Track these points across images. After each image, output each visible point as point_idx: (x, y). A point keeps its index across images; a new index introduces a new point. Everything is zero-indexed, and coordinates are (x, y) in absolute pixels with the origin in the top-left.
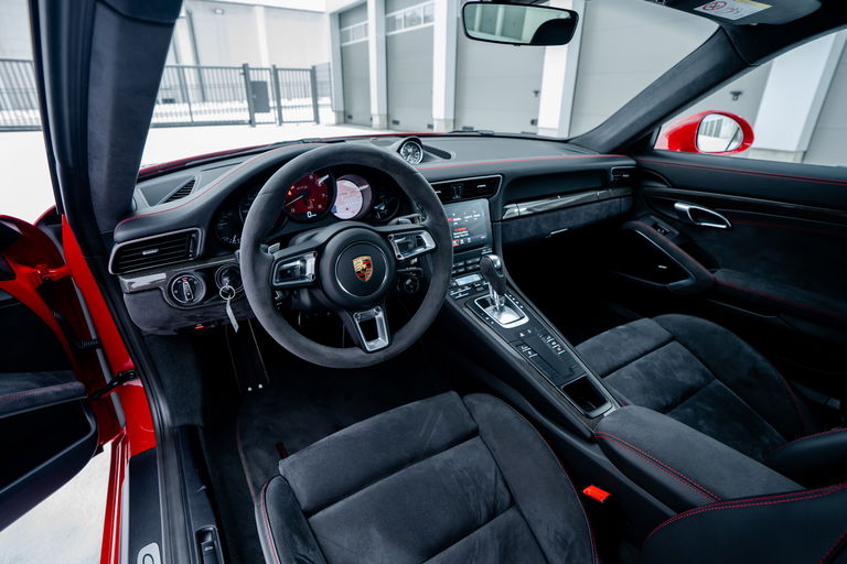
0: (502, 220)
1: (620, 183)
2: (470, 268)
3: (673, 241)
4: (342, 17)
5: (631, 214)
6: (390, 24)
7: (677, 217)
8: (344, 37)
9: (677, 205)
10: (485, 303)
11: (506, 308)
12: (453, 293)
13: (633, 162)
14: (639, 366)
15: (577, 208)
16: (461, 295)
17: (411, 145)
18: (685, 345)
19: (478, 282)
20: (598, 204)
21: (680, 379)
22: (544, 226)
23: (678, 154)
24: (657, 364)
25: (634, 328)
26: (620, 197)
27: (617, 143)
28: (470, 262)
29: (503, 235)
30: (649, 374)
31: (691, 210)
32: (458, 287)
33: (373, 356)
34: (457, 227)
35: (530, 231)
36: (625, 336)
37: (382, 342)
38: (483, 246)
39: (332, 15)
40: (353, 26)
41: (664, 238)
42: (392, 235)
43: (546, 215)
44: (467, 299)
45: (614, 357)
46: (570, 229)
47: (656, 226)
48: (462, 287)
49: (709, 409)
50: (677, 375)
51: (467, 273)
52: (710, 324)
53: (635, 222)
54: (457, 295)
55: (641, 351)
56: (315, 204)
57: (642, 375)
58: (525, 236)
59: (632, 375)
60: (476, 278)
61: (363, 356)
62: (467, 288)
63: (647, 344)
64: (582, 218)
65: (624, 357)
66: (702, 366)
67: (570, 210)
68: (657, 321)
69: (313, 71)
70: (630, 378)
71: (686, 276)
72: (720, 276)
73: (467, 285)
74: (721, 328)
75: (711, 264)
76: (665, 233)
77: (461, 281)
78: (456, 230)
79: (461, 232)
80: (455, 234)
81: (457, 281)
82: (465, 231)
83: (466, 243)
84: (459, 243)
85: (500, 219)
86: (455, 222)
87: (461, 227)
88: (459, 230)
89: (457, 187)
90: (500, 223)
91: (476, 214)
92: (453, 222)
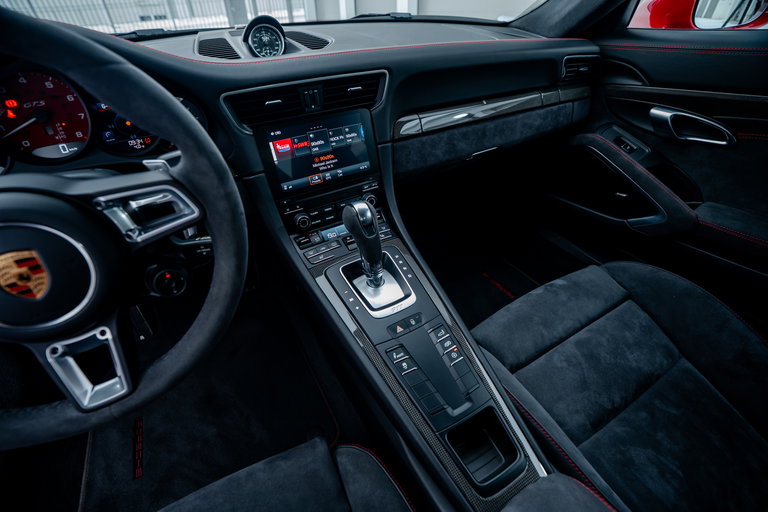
0: (393, 141)
1: (574, 81)
3: (641, 162)
5: (586, 124)
7: (651, 129)
9: (654, 111)
11: (386, 277)
12: (312, 254)
13: (595, 48)
14: (579, 344)
15: (511, 118)
16: (320, 258)
17: (266, 30)
18: (644, 308)
20: (542, 111)
21: (634, 365)
22: (462, 145)
23: (663, 33)
24: (604, 340)
25: (576, 284)
26: (572, 101)
27: (575, 21)
28: (343, 205)
29: (394, 162)
30: (592, 358)
31: (674, 118)
32: (322, 243)
33: (94, 419)
34: (319, 155)
35: (440, 154)
36: (563, 297)
37: (117, 386)
41: (628, 158)
43: (464, 129)
45: (545, 333)
46: (500, 148)
47: (619, 141)
49: (674, 411)
50: (630, 357)
51: (339, 220)
52: (682, 282)
53: (590, 136)
55: (584, 320)
57: (582, 360)
58: (431, 161)
59: (568, 360)
61: (72, 421)
62: (335, 245)
63: (592, 307)
64: (519, 132)
65: (559, 330)
66: (666, 340)
67: (501, 121)
68: (609, 270)
70: (565, 364)
71: (654, 211)
72: (703, 213)
73: (335, 240)
74: (699, 290)
75: (690, 193)
76: (631, 151)
78: (317, 160)
79: (325, 161)
80: (315, 166)
81: (323, 233)
82: (332, 159)
83: (335, 178)
84: (324, 178)
85: (389, 139)
86: (315, 147)
87: (325, 154)
88: (322, 158)
89: (311, 92)
90: (389, 144)
91: (349, 133)
92: (310, 148)
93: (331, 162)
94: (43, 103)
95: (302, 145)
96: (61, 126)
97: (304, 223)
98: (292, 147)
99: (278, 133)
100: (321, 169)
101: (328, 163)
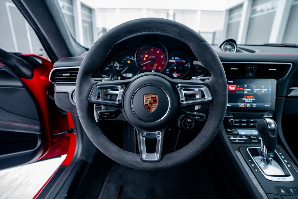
0: (287, 96)
2: (252, 124)
4: (231, 11)
6: (253, 12)
8: (230, 19)
10: (256, 153)
11: (274, 162)
12: (232, 138)
16: (237, 141)
17: (230, 44)
19: (256, 136)
28: (252, 120)
29: (284, 108)
32: (238, 134)
33: (145, 165)
34: (247, 95)
37: (156, 157)
38: (265, 111)
39: (227, 10)
40: (235, 14)
42: (180, 85)
44: (241, 145)
48: (241, 136)
51: (248, 127)
54: (235, 140)
56: (157, 67)
60: (255, 132)
61: (137, 162)
62: (244, 138)
69: (214, 34)
73: (246, 136)
77: (242, 132)
78: (245, 97)
79: (249, 98)
80: (243, 99)
81: (239, 130)
82: (252, 98)
83: (251, 107)
84: (246, 105)
85: (284, 95)
86: (246, 91)
87: (250, 95)
88: (248, 97)
89: (251, 68)
90: (284, 98)
91: (264, 88)
92: (244, 91)
93: (252, 99)
94: (154, 57)
95: (241, 89)
96: (156, 65)
97: (232, 123)
98: (236, 88)
99: (232, 82)
100: (246, 101)
101: (250, 99)
